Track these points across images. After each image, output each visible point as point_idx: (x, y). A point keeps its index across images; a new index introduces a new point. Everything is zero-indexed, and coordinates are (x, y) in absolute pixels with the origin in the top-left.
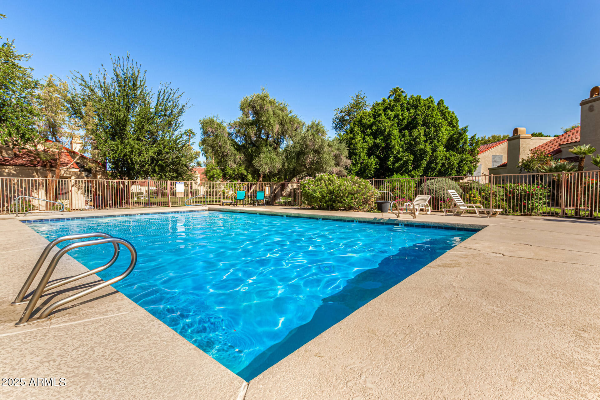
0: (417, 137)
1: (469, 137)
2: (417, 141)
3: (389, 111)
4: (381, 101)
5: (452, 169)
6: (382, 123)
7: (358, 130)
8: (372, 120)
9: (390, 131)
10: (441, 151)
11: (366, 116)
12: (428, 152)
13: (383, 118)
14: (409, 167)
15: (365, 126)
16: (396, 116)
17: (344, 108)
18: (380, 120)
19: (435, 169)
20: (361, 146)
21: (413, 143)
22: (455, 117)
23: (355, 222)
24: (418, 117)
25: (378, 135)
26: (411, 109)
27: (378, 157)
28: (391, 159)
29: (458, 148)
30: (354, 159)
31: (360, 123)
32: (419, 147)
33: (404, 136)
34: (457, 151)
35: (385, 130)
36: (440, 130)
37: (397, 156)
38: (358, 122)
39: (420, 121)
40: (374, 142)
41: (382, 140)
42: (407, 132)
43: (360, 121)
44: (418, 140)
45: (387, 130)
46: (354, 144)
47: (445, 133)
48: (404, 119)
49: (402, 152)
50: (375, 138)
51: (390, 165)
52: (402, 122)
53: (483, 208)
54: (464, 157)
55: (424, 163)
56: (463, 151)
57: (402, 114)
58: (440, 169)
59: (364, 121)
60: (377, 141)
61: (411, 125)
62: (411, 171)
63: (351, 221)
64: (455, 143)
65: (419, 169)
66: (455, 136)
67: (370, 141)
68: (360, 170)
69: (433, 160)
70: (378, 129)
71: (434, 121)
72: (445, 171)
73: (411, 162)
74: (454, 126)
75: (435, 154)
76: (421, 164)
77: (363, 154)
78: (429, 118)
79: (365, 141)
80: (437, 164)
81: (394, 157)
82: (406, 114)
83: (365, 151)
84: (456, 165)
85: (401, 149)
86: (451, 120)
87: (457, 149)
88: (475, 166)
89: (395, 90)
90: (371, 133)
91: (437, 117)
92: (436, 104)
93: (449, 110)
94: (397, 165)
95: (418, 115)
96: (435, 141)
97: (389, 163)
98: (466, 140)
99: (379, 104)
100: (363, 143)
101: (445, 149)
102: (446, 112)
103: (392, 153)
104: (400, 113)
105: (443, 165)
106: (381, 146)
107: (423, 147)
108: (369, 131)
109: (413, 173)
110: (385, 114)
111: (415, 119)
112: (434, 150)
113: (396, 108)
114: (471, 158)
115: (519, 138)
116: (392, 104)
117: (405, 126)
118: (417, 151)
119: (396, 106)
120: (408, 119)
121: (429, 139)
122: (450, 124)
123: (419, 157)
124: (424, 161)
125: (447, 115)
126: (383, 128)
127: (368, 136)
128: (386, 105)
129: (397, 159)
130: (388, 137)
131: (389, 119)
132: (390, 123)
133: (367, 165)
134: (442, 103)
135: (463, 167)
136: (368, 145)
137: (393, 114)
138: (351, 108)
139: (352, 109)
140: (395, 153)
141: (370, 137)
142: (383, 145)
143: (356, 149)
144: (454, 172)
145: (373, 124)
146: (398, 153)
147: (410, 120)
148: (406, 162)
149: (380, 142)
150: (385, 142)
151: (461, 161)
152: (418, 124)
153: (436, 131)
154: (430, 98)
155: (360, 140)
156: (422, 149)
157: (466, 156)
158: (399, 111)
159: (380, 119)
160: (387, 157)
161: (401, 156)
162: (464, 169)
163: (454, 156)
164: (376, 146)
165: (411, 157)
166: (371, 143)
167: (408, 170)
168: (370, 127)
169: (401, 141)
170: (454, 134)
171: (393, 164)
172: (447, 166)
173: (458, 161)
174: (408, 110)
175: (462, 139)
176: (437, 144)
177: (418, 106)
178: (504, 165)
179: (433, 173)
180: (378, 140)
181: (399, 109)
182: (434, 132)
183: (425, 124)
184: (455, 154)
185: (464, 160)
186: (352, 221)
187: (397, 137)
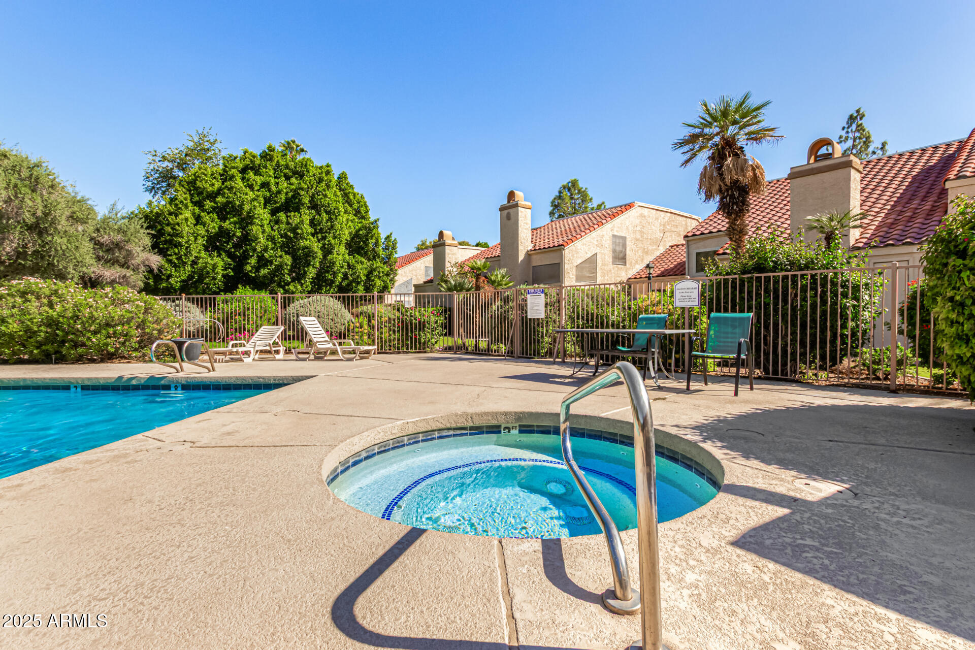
0: (297, 227)
1: (383, 237)
2: (298, 234)
3: (251, 174)
4: (239, 154)
5: (358, 283)
6: (235, 193)
7: (186, 199)
8: (218, 185)
9: (251, 209)
10: (340, 255)
11: (206, 175)
12: (316, 253)
13: (239, 183)
14: (284, 276)
15: (202, 193)
16: (265, 185)
17: (169, 152)
18: (232, 188)
19: (333, 282)
20: (191, 231)
21: (292, 235)
22: (365, 203)
23: (73, 389)
24: (302, 193)
25: (228, 213)
26: (292, 177)
27: (230, 255)
28: (253, 261)
29: (367, 251)
30: (175, 254)
31: (192, 186)
32: (302, 243)
33: (277, 222)
34: (365, 255)
35: (241, 205)
36: (336, 218)
37: (263, 255)
38: (188, 183)
39: (306, 200)
40: (220, 227)
41: (235, 223)
42: (282, 216)
43: (193, 183)
44: (299, 231)
45: (247, 207)
46: (174, 225)
47: (346, 226)
48: (279, 192)
49: (272, 249)
50: (223, 219)
51: (251, 271)
52: (276, 197)
53: (353, 346)
54: (375, 266)
55: (312, 272)
56: (376, 256)
57: (277, 183)
58: (341, 283)
59: (199, 184)
60: (226, 225)
61: (292, 205)
62: (288, 284)
63: (65, 387)
64: (362, 243)
65: (303, 282)
66: (361, 232)
67: (213, 224)
68: (191, 277)
69: (326, 267)
70: (228, 203)
71: (329, 204)
72: (348, 285)
73: (289, 267)
74: (363, 217)
75: (330, 257)
76: (305, 272)
77: (197, 248)
78: (319, 197)
79: (198, 220)
80: (335, 274)
81: (258, 256)
82: (284, 185)
83: (201, 241)
84: (364, 278)
85: (270, 243)
86: (358, 208)
87: (366, 253)
88: (392, 280)
89: (288, 143)
90: (214, 208)
91: (333, 198)
92: (336, 178)
93: (355, 191)
94: (264, 272)
95: (302, 189)
96: (330, 237)
97: (248, 268)
98: (377, 240)
99: (236, 158)
100: (195, 225)
101: (348, 251)
102: (349, 192)
103: (255, 250)
104: (273, 181)
105: (345, 276)
106: (234, 235)
107: (307, 243)
108: (208, 204)
109: (291, 287)
110: (243, 179)
111: (296, 194)
112: (327, 251)
113: (264, 170)
114: (386, 269)
115: (444, 244)
116: (258, 162)
117: (282, 205)
118: (299, 249)
119: (266, 167)
120: (287, 194)
121: (319, 231)
122: (357, 212)
123: (301, 260)
124: (311, 267)
125: (352, 197)
126: (237, 203)
127: (208, 213)
128: (247, 162)
129: (263, 262)
130: (246, 221)
131: (251, 187)
132: (251, 195)
133: (205, 267)
134: (346, 178)
135: (373, 280)
136: (207, 231)
137: (259, 180)
138: (186, 155)
139: (188, 158)
140: (259, 250)
141: (211, 215)
142: (239, 234)
143: (177, 235)
144: (361, 288)
145: (219, 192)
146: (265, 250)
147: (290, 194)
148: (280, 267)
149: (232, 227)
150: (243, 228)
151: (370, 273)
152: (303, 205)
153: (330, 219)
154: (328, 166)
155: (186, 219)
156: (306, 248)
157: (377, 264)
158: (270, 176)
159: (233, 184)
160: (245, 257)
161: (270, 257)
162: (375, 284)
163: (362, 263)
164: (223, 234)
165: (288, 260)
166: (214, 227)
167: (284, 281)
168: (212, 196)
169: (272, 229)
170: (360, 229)
171: (257, 269)
172: (351, 278)
173: (365, 272)
174: (287, 178)
175: (372, 237)
176: (333, 242)
177: (304, 175)
178: (431, 281)
179: (330, 289)
180: (228, 222)
181: (271, 173)
182: (327, 221)
183: (314, 206)
184: (363, 260)
185: (375, 270)
186: (67, 388)
187: (266, 222)
